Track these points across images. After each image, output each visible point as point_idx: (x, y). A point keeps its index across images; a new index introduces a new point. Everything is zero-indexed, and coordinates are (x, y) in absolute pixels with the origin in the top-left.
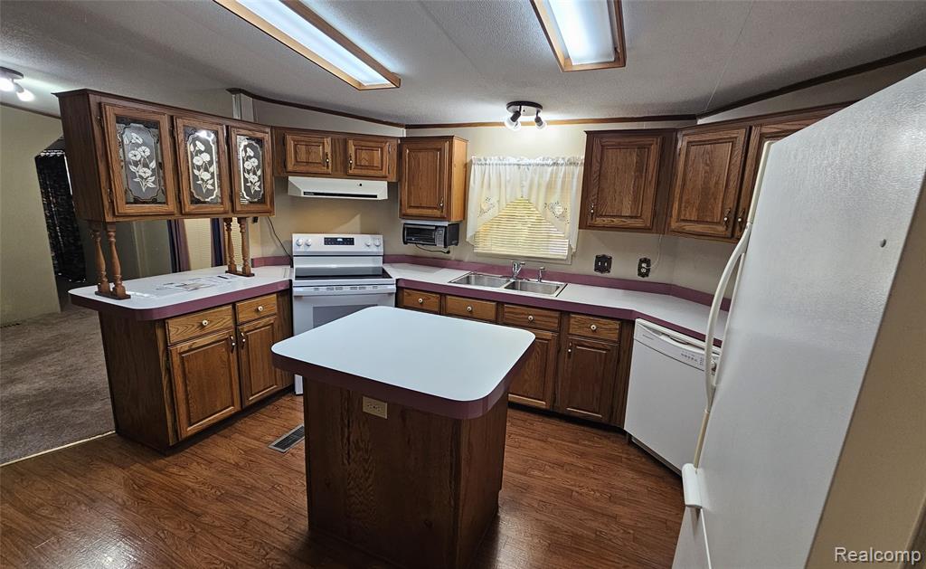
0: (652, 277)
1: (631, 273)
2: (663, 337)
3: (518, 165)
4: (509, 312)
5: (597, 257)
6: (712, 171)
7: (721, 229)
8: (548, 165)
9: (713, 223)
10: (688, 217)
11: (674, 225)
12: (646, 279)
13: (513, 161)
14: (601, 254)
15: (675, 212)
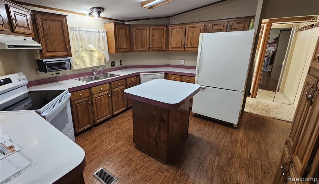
0: (123, 65)
1: (119, 65)
2: (149, 75)
3: (87, 31)
4: (113, 85)
5: (111, 62)
6: (143, 36)
7: (147, 49)
8: (97, 32)
9: (145, 48)
10: (138, 47)
11: (135, 49)
12: (122, 66)
13: (85, 30)
14: (112, 61)
15: (135, 46)
